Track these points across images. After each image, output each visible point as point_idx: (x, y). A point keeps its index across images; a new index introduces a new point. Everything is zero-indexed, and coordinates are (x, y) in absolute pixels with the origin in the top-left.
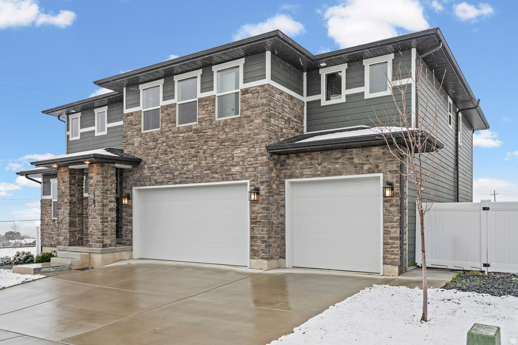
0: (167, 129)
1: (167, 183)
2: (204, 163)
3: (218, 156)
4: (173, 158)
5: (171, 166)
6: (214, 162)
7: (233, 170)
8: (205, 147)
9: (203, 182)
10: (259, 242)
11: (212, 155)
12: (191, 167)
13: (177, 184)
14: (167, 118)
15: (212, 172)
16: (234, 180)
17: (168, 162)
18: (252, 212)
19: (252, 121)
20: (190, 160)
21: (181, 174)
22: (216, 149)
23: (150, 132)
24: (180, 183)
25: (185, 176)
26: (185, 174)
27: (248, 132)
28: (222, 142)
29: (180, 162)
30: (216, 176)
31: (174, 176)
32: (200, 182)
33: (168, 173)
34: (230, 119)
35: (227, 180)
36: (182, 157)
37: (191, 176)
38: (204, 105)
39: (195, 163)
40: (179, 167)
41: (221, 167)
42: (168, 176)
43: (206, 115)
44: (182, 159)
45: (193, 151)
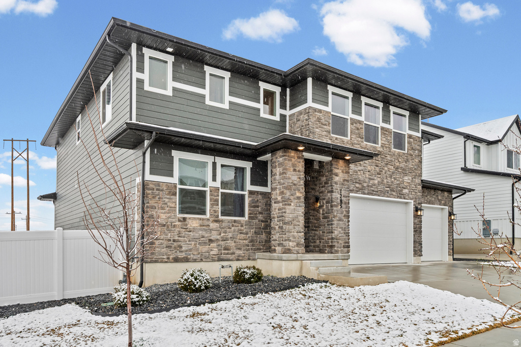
0: (356, 142)
1: (357, 192)
2: (385, 180)
3: (395, 179)
4: (362, 170)
5: (360, 176)
6: (392, 182)
7: (404, 192)
8: (386, 168)
9: (385, 197)
10: (417, 244)
11: (391, 177)
12: (376, 182)
13: (366, 194)
14: (357, 131)
15: (391, 190)
16: (404, 199)
17: (357, 172)
18: (414, 223)
19: (413, 159)
20: (375, 176)
21: (368, 186)
22: (393, 173)
23: (341, 139)
24: (368, 194)
25: (372, 189)
26: (371, 187)
27: (412, 167)
28: (397, 168)
29: (367, 176)
30: (394, 193)
31: (363, 186)
32: (383, 196)
33: (358, 183)
34: (402, 153)
35: (401, 198)
36: (369, 171)
37: (376, 190)
38: (385, 134)
39: (379, 179)
40: (367, 180)
41: (397, 187)
42: (357, 185)
43: (386, 143)
44: (368, 173)
45: (378, 169)
